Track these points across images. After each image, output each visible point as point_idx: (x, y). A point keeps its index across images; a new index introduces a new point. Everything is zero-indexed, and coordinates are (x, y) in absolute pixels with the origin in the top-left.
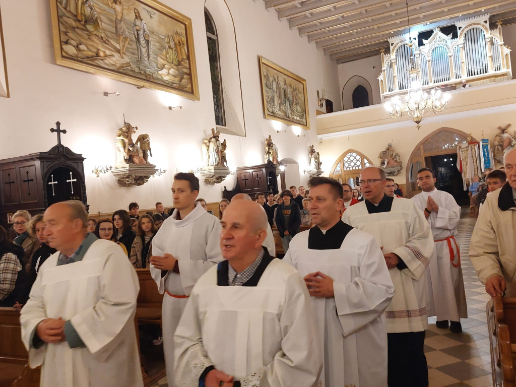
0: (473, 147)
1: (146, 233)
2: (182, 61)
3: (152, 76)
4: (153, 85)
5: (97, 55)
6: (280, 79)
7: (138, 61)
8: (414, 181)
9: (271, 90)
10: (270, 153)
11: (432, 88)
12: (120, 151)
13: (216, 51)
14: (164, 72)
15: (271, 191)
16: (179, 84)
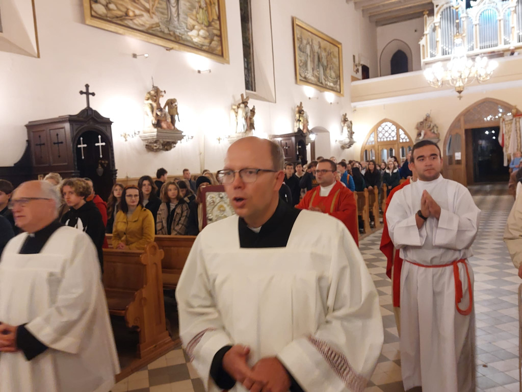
0: (518, 120)
1: (172, 200)
2: (213, 21)
3: (182, 38)
4: (182, 47)
5: (127, 14)
6: (314, 42)
7: (167, 21)
8: (451, 154)
9: (304, 54)
10: (300, 121)
11: (478, 55)
12: (148, 115)
13: (248, 11)
14: (193, 33)
15: (300, 161)
16: (209, 46)
